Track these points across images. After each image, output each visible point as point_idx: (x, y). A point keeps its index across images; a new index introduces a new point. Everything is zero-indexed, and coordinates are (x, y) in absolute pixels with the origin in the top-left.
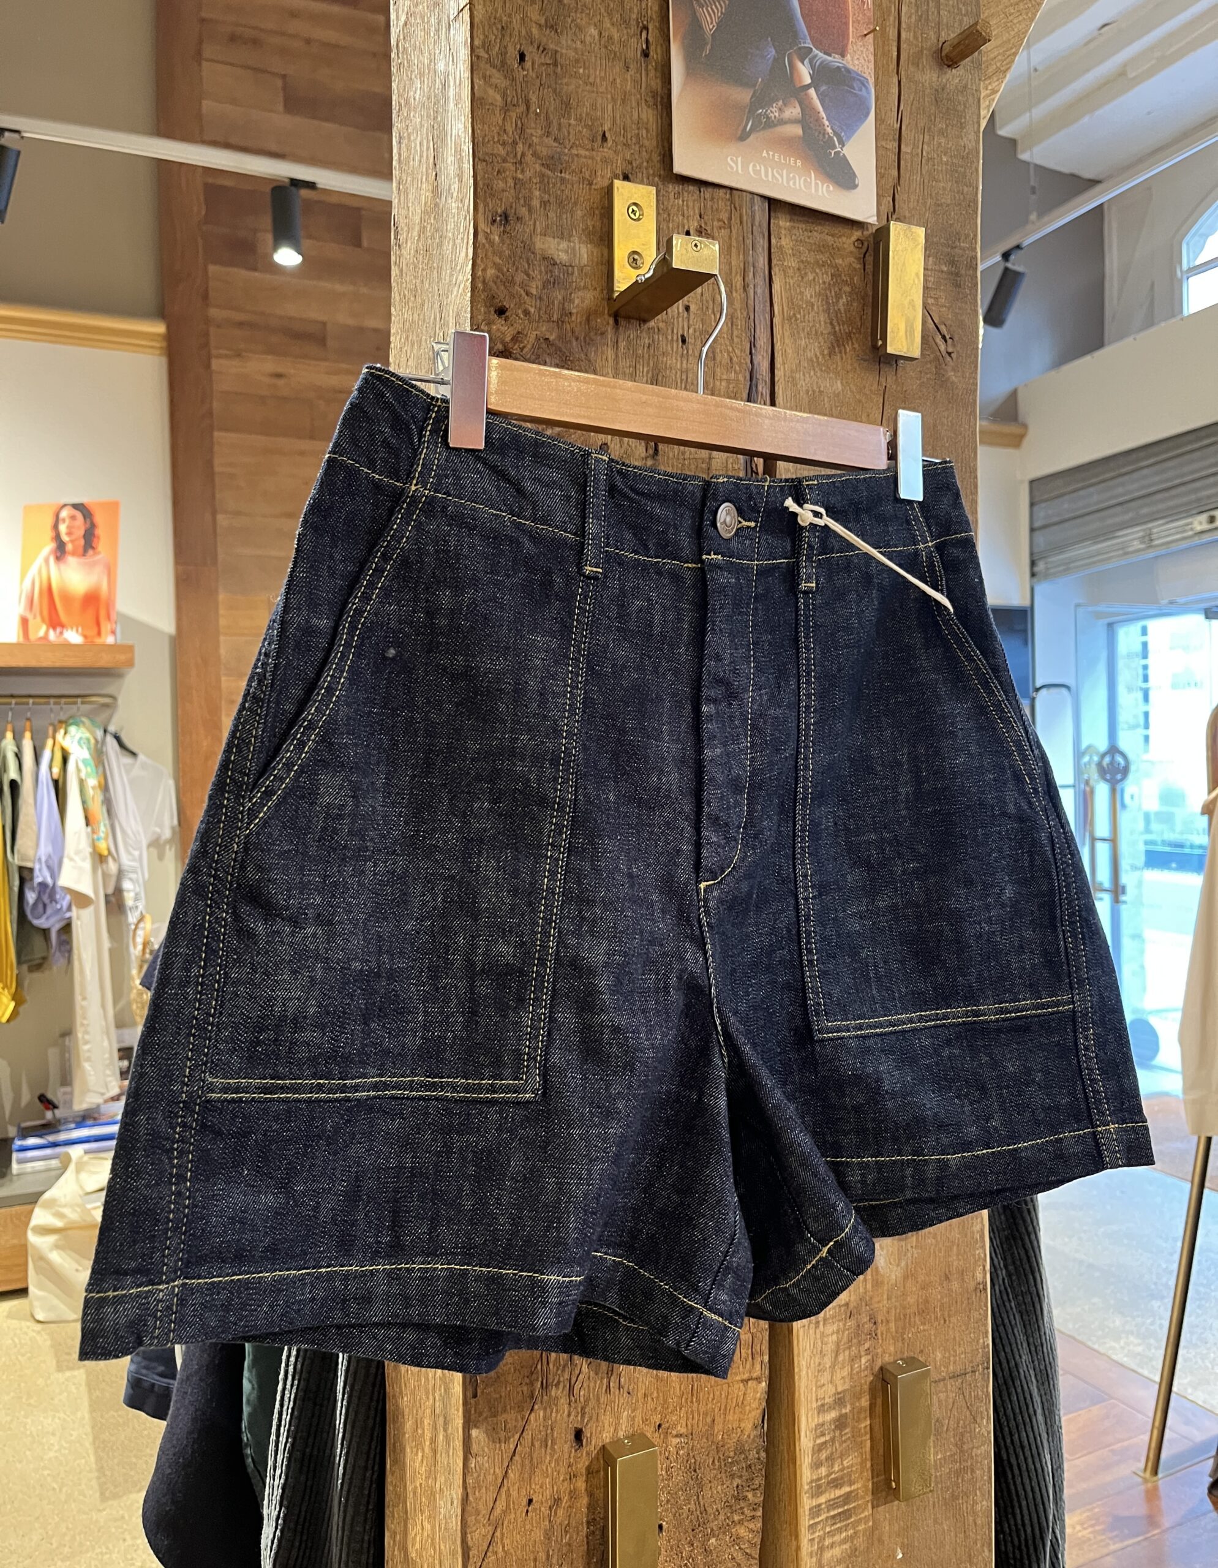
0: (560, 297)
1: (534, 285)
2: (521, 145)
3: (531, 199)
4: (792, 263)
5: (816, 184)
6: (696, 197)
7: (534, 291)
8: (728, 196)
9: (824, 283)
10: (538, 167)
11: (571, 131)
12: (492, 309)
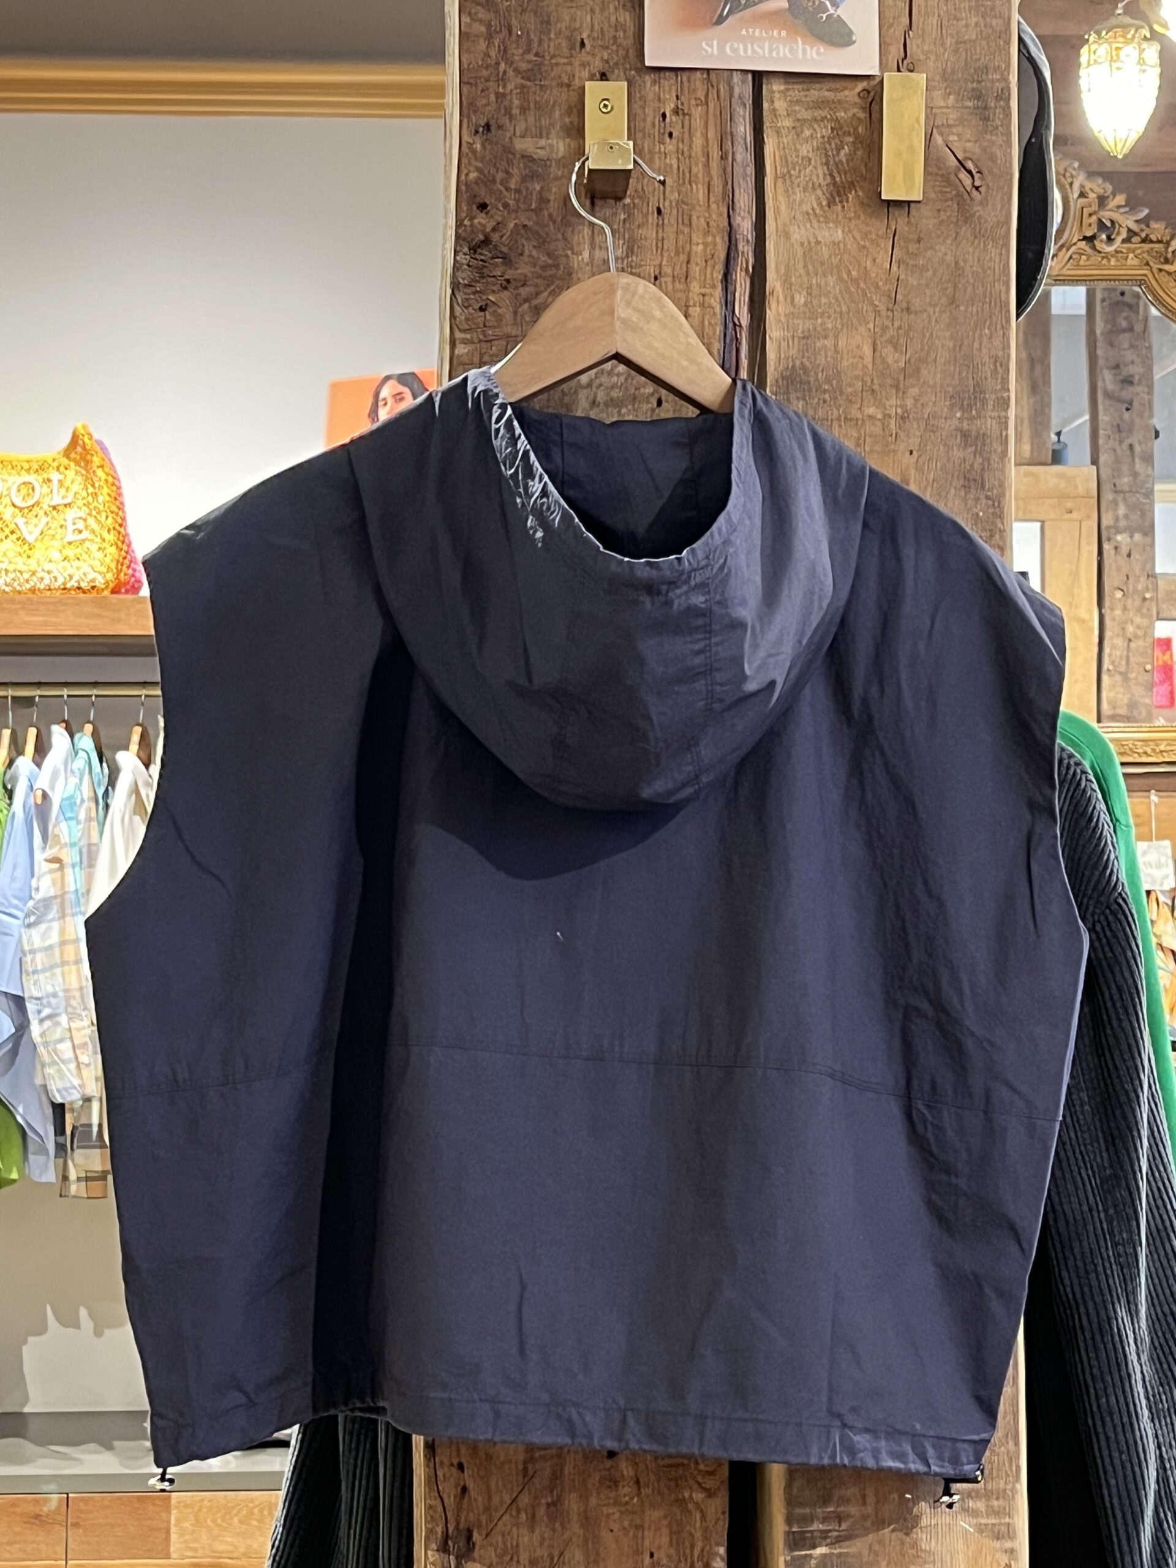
0: (538, 188)
1: (513, 181)
2: (502, 66)
3: (511, 108)
4: (787, 123)
5: (804, 51)
6: (673, 81)
7: (513, 187)
8: (705, 76)
9: (823, 137)
10: (519, 81)
11: (552, 44)
12: (474, 207)
